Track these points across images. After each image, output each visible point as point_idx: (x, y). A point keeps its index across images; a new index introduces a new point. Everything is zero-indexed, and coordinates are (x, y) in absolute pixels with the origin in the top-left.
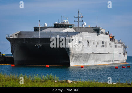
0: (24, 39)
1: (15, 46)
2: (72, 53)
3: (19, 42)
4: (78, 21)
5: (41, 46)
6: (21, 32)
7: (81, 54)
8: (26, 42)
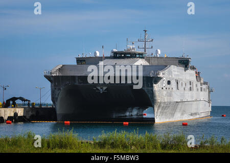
0: (77, 78)
1: (60, 89)
2: (159, 101)
3: (68, 82)
4: (145, 47)
5: (105, 90)
6: (63, 66)
7: (170, 103)
8: (81, 83)
